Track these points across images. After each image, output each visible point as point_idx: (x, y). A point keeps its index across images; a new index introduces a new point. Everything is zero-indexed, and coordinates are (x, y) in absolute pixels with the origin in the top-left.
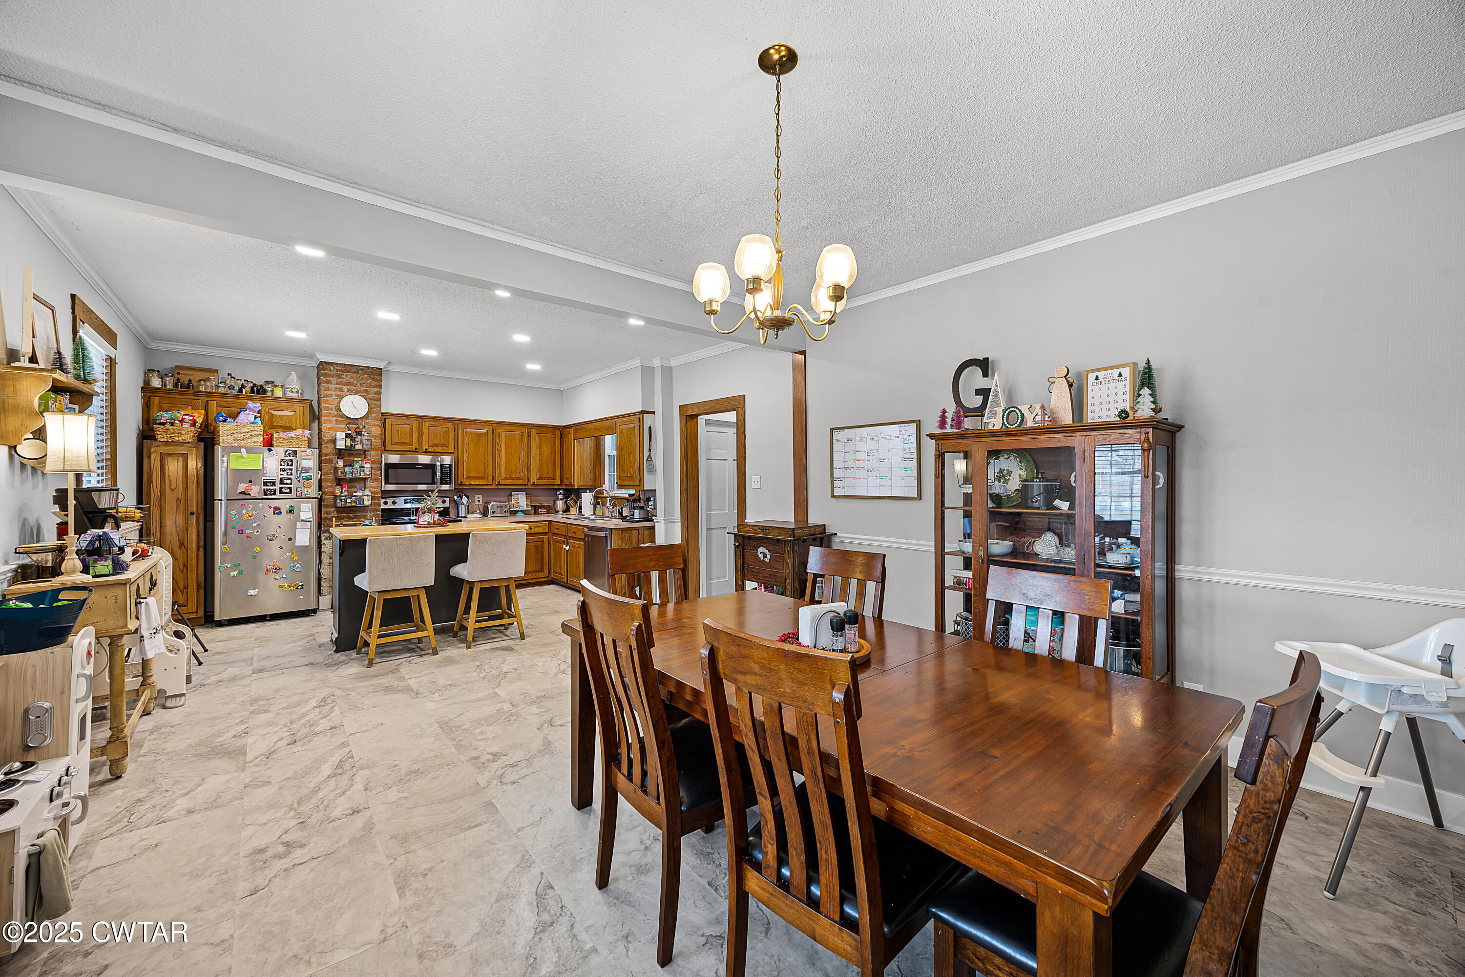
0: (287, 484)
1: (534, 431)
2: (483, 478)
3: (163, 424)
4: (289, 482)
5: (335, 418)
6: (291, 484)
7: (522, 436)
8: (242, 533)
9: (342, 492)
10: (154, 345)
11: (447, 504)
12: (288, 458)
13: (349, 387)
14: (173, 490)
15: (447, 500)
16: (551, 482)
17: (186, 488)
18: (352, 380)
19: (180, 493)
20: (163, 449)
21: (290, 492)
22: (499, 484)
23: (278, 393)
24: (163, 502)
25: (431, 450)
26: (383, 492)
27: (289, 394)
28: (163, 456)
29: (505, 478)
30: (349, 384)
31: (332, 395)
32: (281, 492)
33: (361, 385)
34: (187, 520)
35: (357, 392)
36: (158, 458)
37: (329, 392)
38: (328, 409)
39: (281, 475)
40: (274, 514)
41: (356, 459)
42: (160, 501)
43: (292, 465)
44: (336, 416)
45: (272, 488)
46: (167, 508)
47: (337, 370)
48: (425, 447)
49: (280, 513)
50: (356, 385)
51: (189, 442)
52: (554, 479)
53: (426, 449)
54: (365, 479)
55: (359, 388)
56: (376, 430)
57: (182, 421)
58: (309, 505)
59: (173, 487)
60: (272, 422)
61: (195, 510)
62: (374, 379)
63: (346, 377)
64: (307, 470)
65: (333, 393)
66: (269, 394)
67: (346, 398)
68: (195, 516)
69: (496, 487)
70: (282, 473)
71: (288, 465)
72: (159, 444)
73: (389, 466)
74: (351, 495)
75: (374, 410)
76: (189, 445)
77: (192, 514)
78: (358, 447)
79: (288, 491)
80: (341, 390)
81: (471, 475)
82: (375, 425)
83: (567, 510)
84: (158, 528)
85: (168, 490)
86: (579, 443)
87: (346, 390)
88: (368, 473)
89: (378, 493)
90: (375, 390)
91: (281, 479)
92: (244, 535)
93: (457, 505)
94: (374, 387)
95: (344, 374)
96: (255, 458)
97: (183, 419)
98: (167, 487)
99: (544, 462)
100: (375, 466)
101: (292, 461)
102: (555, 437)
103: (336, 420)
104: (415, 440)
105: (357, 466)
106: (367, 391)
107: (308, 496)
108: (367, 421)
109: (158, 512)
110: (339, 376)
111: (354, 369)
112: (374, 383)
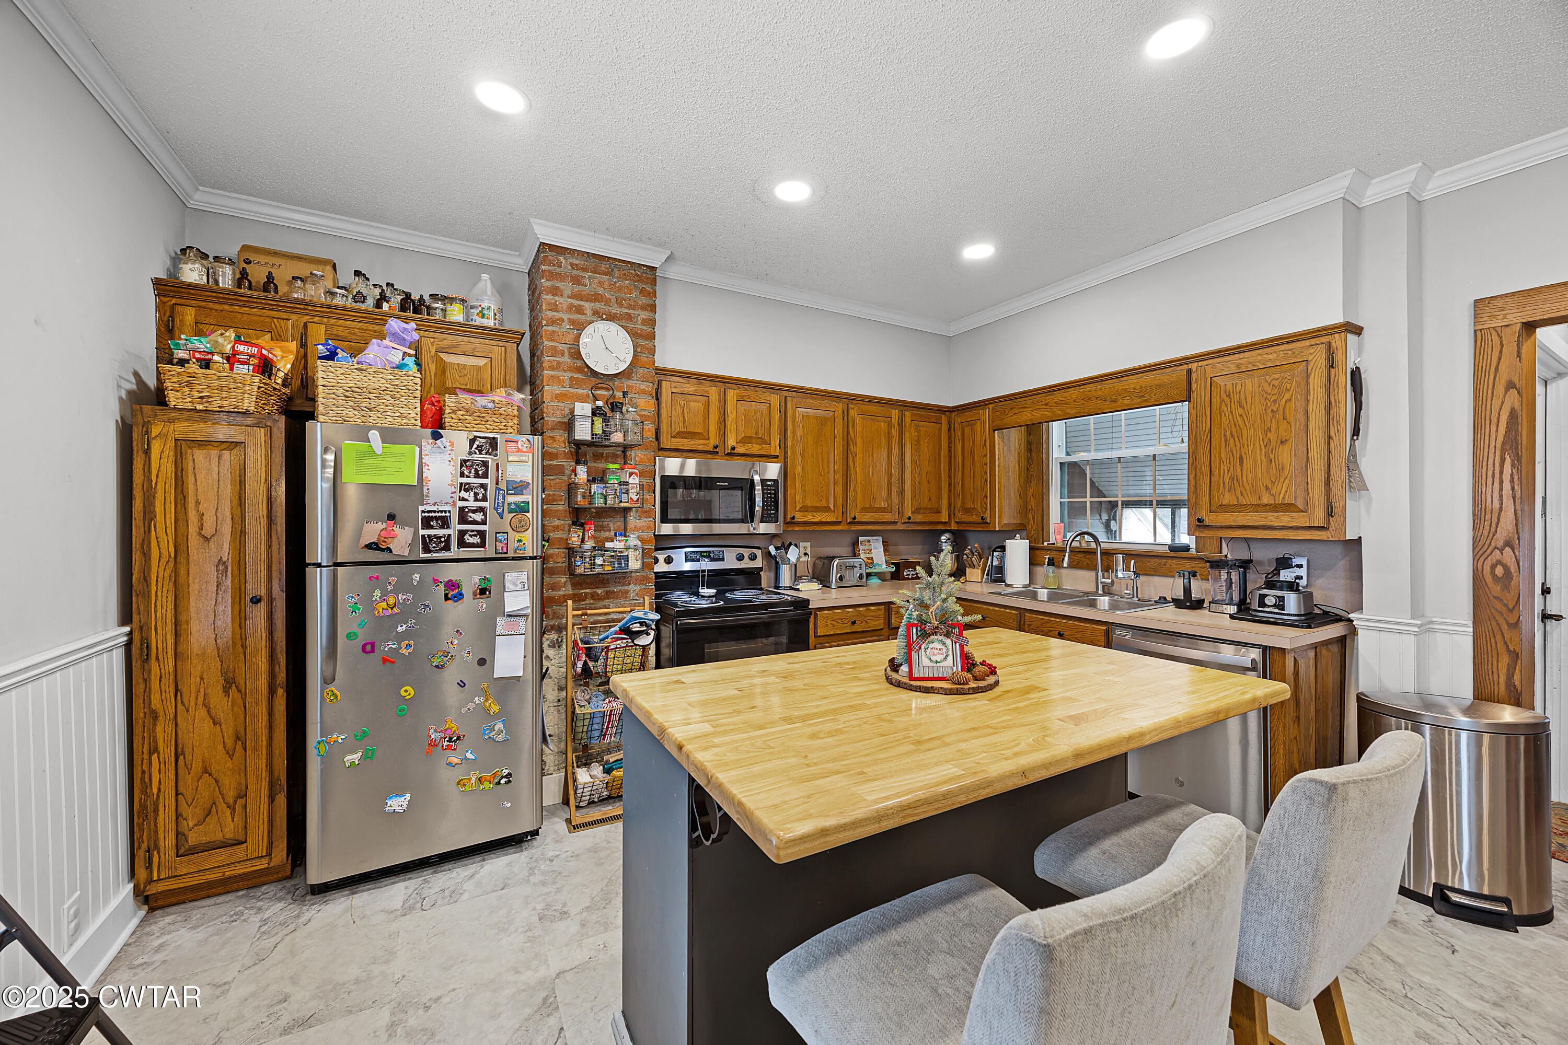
0: (475, 522)
1: (908, 414)
2: (826, 509)
3: (182, 362)
4: (478, 517)
5: (569, 374)
6: (484, 523)
7: (890, 425)
8: (373, 651)
9: (583, 541)
10: (201, 198)
11: (758, 563)
12: (477, 457)
13: (597, 305)
14: (207, 540)
15: (758, 553)
16: (934, 518)
17: (240, 535)
18: (601, 291)
19: (225, 548)
20: (183, 428)
21: (482, 544)
22: (854, 522)
23: (456, 314)
24: (182, 572)
25: (740, 449)
26: (658, 538)
27: (478, 321)
28: (181, 447)
29: (865, 510)
30: (595, 298)
31: (562, 320)
32: (462, 543)
33: (620, 304)
34: (241, 618)
35: (611, 318)
36: (169, 453)
37: (557, 315)
38: (555, 352)
39: (464, 499)
40: (447, 598)
41: (611, 466)
42: (176, 570)
43: (485, 476)
44: (570, 369)
45: (441, 532)
46: (194, 587)
47: (572, 265)
48: (731, 442)
49: (460, 596)
50: (608, 303)
51: (247, 413)
52: (939, 512)
53: (733, 449)
54: (627, 510)
55: (615, 310)
56: (646, 403)
57: (231, 359)
58: (524, 577)
59: (208, 531)
60: (443, 379)
61: (263, 592)
62: (642, 291)
63: (592, 283)
64: (518, 488)
65: (565, 317)
66: (438, 316)
67: (589, 330)
68: (263, 606)
69: (846, 527)
70: (464, 494)
71: (477, 476)
72: (174, 415)
73: (670, 483)
74: (600, 547)
75: (644, 358)
76: (249, 420)
77: (256, 600)
78: (617, 437)
79: (477, 540)
80: (580, 310)
81: (808, 503)
82: (642, 392)
83: (959, 573)
84: (170, 640)
85: (194, 541)
86: (1002, 437)
87: (589, 312)
88: (635, 498)
89: (649, 541)
90: (644, 315)
91: (462, 509)
92: (376, 657)
93: (775, 564)
94: (643, 308)
95: (587, 275)
96: (403, 455)
97: (235, 353)
98: (193, 529)
99: (924, 476)
100: (646, 481)
101: (485, 464)
102: (940, 430)
103: (571, 379)
104: (713, 429)
105: (613, 480)
106: (629, 317)
107: (520, 553)
108: (630, 382)
109: (171, 598)
110: (576, 281)
111: (604, 266)
112: (643, 301)
